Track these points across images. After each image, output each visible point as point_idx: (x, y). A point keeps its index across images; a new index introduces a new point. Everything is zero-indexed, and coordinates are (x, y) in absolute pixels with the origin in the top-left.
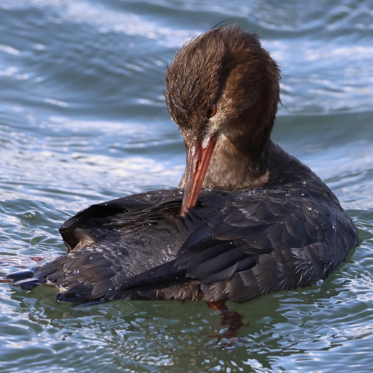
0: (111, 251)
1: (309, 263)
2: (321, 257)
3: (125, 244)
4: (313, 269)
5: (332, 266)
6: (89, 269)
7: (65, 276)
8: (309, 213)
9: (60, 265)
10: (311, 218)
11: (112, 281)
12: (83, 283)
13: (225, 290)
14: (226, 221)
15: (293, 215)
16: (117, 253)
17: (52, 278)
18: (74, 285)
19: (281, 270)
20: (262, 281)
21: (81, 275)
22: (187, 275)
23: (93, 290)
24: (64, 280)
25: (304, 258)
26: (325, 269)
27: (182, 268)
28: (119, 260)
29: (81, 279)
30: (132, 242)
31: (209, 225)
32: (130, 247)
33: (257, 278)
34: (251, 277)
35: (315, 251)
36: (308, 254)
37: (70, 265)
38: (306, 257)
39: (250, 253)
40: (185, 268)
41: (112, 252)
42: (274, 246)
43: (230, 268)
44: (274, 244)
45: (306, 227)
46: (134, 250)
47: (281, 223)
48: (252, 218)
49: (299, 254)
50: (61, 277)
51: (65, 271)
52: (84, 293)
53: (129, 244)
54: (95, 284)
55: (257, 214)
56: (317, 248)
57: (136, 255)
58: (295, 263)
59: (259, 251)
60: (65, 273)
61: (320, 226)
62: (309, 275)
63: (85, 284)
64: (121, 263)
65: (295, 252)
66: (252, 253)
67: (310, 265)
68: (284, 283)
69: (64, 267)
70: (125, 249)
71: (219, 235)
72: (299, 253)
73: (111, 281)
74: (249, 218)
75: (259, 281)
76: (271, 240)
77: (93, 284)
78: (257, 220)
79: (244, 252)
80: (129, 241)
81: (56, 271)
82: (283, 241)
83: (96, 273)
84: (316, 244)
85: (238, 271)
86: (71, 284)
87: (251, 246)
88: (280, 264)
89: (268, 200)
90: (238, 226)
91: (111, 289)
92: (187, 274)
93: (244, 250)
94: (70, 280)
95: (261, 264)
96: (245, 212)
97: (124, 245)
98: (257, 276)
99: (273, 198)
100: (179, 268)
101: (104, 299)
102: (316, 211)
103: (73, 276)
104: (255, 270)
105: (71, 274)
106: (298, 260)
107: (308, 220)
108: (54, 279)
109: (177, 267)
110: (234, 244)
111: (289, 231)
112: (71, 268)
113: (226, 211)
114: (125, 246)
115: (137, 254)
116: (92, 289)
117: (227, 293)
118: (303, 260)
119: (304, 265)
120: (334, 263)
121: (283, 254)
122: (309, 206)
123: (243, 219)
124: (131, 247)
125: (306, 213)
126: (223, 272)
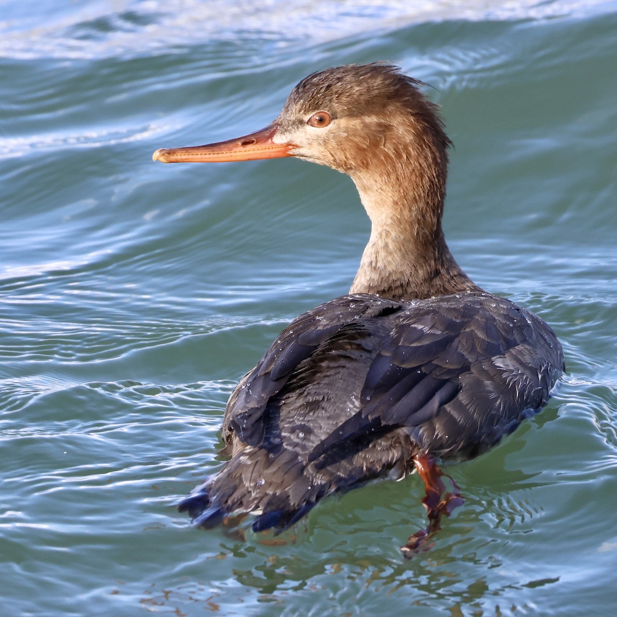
0: (289, 437)
1: (520, 372)
2: (530, 363)
3: (301, 419)
4: (527, 378)
5: (546, 370)
6: (274, 473)
7: (249, 492)
8: (495, 310)
9: (237, 478)
10: (499, 315)
11: (308, 476)
12: (274, 494)
13: (436, 434)
14: (402, 343)
15: (476, 317)
16: (298, 435)
17: (236, 500)
18: (265, 500)
19: (490, 388)
20: (475, 409)
21: (268, 484)
22: (383, 423)
23: (291, 497)
24: (251, 499)
25: (511, 368)
26: (540, 376)
27: (374, 417)
28: (305, 445)
29: (270, 489)
30: (307, 412)
31: (384, 355)
32: (308, 419)
33: (468, 407)
34: (461, 407)
35: (519, 357)
36: (514, 363)
37: (250, 475)
38: (514, 366)
39: (447, 378)
40: (377, 416)
41: (292, 437)
42: (470, 360)
43: (431, 401)
44: (471, 359)
45: (498, 328)
46: (315, 421)
47: (468, 330)
48: (432, 331)
49: (505, 365)
50: (245, 495)
51: (247, 484)
52: (282, 506)
53: (305, 415)
54: (289, 487)
55: (436, 325)
56: (520, 352)
57: (321, 428)
58: (504, 376)
59: (456, 373)
60: (248, 487)
61: (513, 323)
62: (524, 386)
63: (277, 494)
64: (308, 447)
65: (499, 362)
66: (449, 377)
67: (522, 374)
68: (500, 403)
69: (243, 480)
70: (305, 424)
71: (403, 362)
72: (503, 362)
73: (306, 475)
74: (428, 332)
75: (472, 410)
76: (465, 353)
77: (286, 489)
78: (439, 332)
79: (439, 377)
80: (302, 412)
81: (235, 488)
82: (479, 350)
83: (286, 473)
84: (517, 347)
85: (442, 404)
86: (262, 502)
87: (445, 368)
88: (488, 382)
89: (440, 307)
90: (420, 345)
91: (310, 488)
92: (382, 421)
93: (438, 376)
94: (258, 496)
95: (466, 388)
96: (420, 327)
97: (301, 421)
98: (467, 404)
99: (445, 303)
100: (370, 418)
101: (306, 504)
102: (502, 306)
103: (259, 489)
104: (462, 397)
105: (255, 486)
106: (506, 371)
107: (496, 318)
108: (237, 501)
109: (367, 417)
110: (424, 372)
111: (481, 336)
112: (252, 478)
113: (397, 332)
114: (303, 420)
115: (322, 425)
116: (289, 496)
117: (440, 437)
118: (512, 371)
119: (516, 376)
120: (547, 367)
121: (486, 369)
122: (492, 302)
123: (421, 335)
124: (310, 419)
125: (491, 311)
126: (424, 408)
